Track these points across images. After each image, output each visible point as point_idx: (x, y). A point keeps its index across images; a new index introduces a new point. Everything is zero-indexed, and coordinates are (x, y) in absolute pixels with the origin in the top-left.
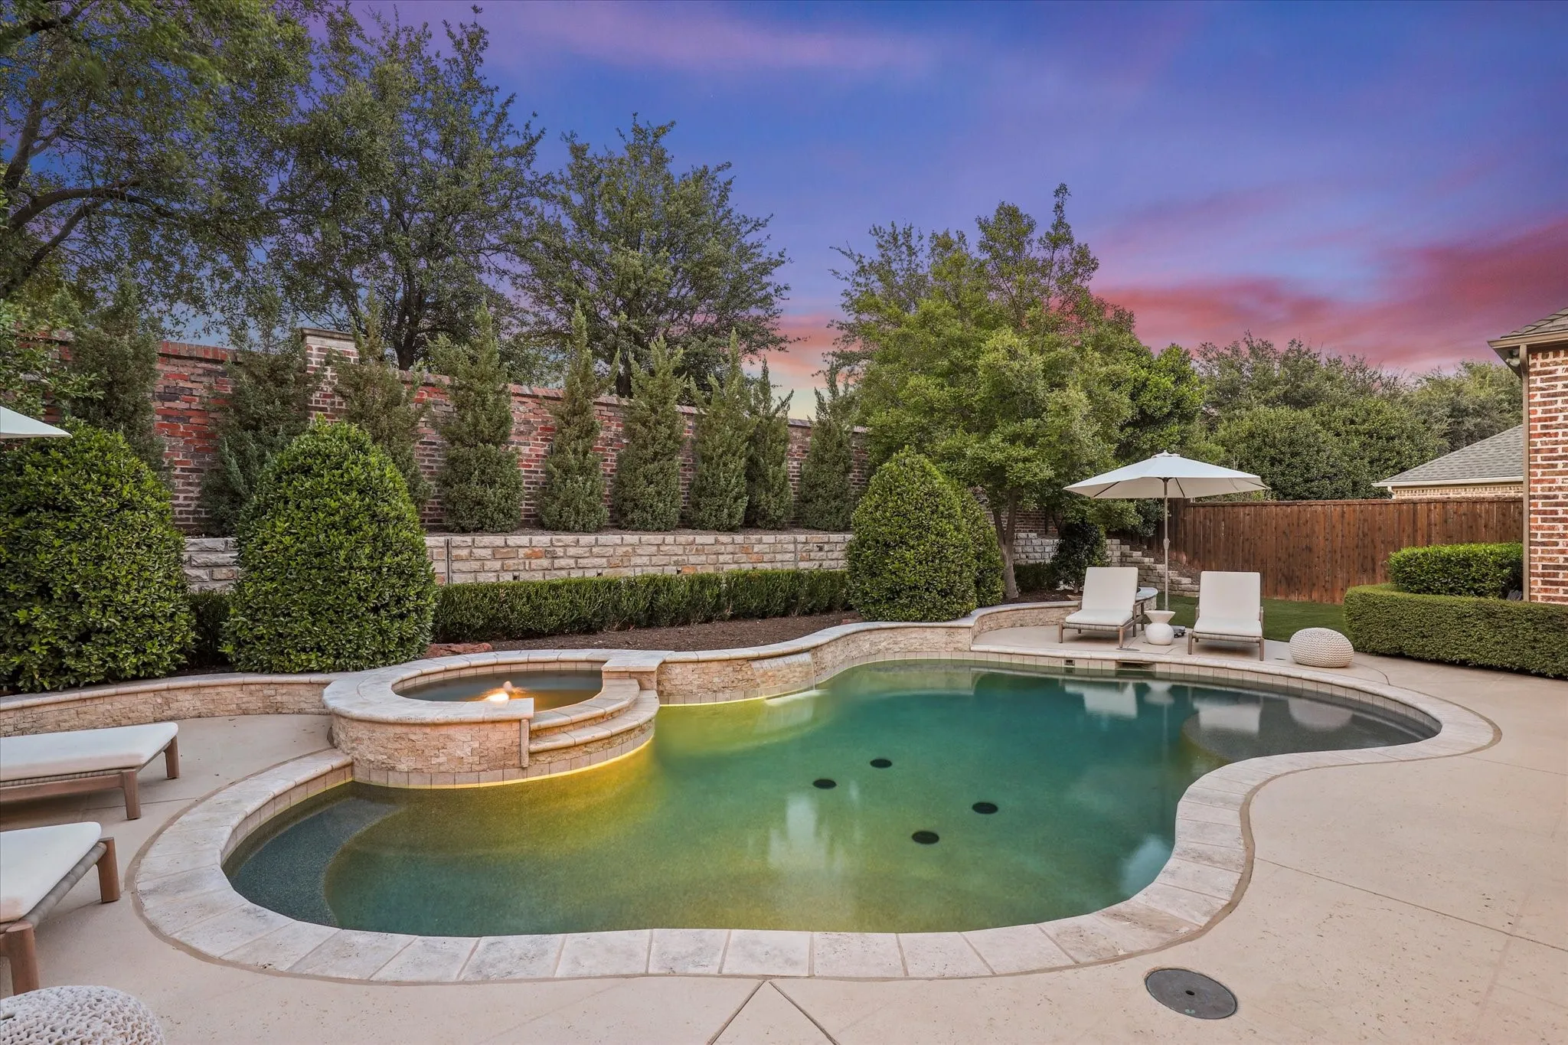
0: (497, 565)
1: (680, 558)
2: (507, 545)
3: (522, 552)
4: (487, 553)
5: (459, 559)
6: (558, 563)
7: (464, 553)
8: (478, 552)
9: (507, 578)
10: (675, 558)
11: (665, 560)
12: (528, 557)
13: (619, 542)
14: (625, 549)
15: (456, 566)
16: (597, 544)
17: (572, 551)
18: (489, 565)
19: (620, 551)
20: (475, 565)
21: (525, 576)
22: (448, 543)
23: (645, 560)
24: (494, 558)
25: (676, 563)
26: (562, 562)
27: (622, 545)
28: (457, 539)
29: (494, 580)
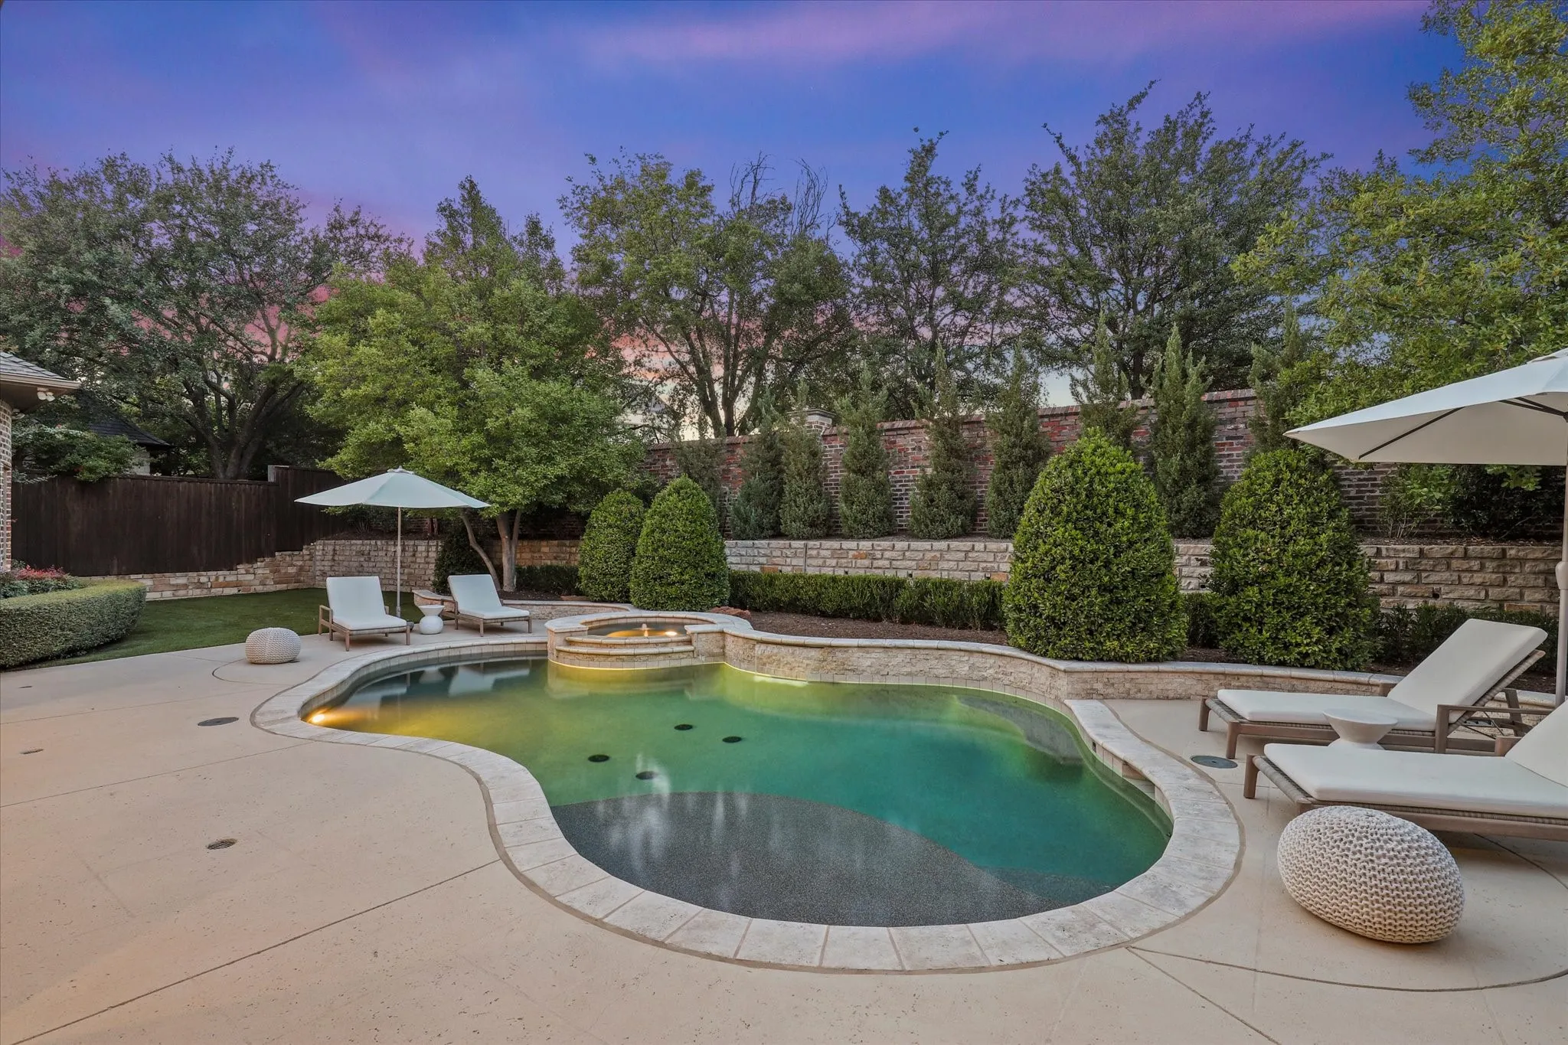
0: (834, 562)
1: (989, 565)
2: (841, 549)
3: (851, 553)
4: (827, 553)
5: (811, 557)
6: (877, 563)
7: (814, 553)
8: (823, 553)
9: (840, 572)
10: (984, 565)
11: (974, 566)
12: (855, 557)
13: (929, 547)
14: (933, 554)
15: (809, 561)
16: (909, 548)
17: (887, 554)
18: (828, 562)
19: (929, 555)
20: (820, 562)
21: (852, 573)
22: (806, 546)
23: (952, 564)
24: (832, 557)
25: (985, 570)
26: (880, 563)
27: (932, 550)
28: (811, 543)
29: (831, 573)
